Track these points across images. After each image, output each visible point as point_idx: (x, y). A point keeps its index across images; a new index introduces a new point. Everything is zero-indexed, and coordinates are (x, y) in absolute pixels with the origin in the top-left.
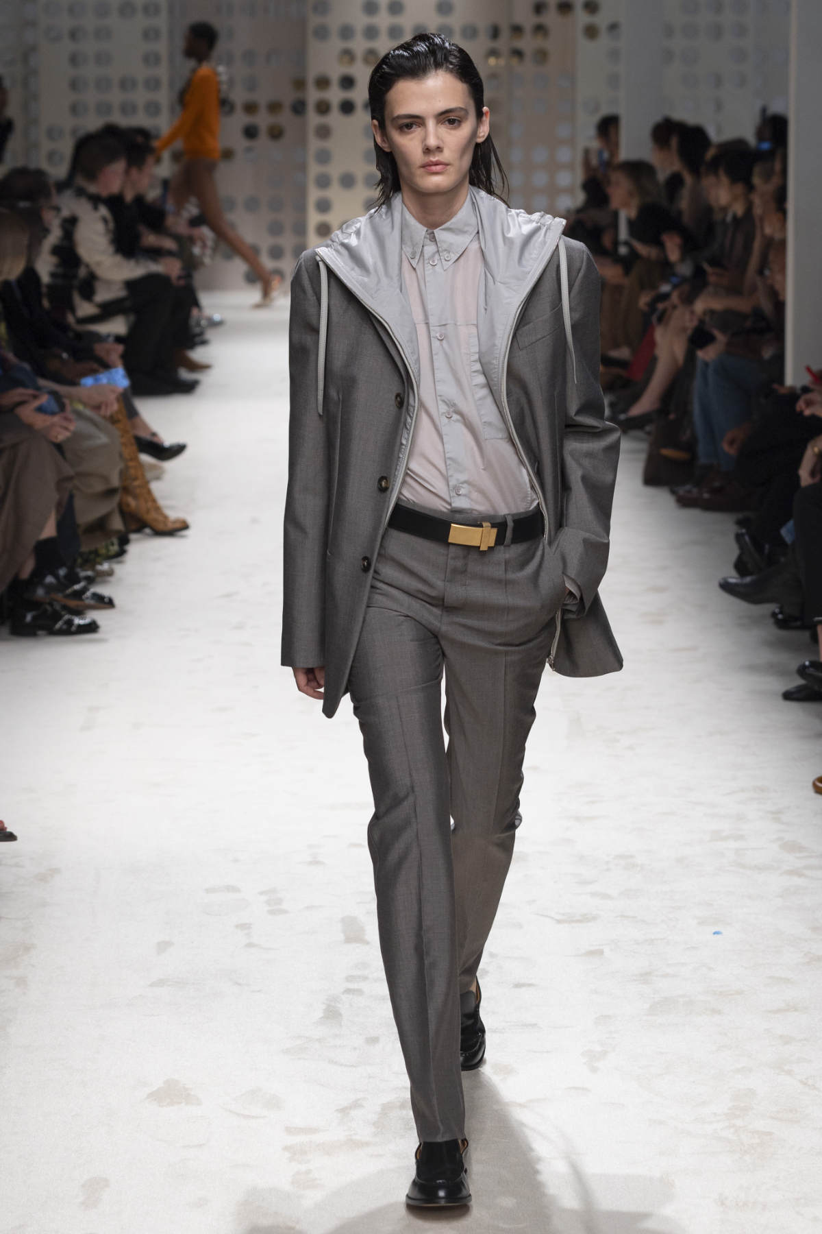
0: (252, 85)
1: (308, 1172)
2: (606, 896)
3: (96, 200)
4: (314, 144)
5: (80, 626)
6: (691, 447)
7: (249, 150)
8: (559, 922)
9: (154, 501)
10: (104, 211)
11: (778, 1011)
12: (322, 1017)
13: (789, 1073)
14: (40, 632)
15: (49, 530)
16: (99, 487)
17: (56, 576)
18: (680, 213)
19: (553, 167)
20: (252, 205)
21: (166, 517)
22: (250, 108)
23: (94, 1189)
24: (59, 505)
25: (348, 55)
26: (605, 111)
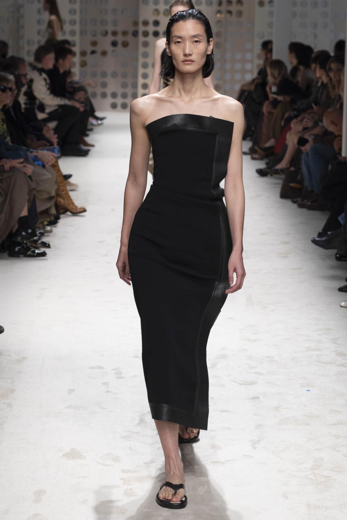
0: (115, 23)
1: (131, 489)
2: (261, 374)
3: (41, 71)
4: (141, 49)
5: (38, 253)
6: (301, 182)
7: (113, 51)
8: (240, 384)
9: (71, 200)
10: (44, 75)
11: (334, 424)
12: (138, 423)
13: (338, 451)
14: (21, 256)
15: (25, 213)
16: (46, 196)
17: (27, 233)
18: (298, 82)
19: (244, 61)
20: (114, 75)
21: (76, 207)
22: (114, 33)
23: (39, 494)
24: (29, 201)
25: (157, 11)
26: (266, 38)
